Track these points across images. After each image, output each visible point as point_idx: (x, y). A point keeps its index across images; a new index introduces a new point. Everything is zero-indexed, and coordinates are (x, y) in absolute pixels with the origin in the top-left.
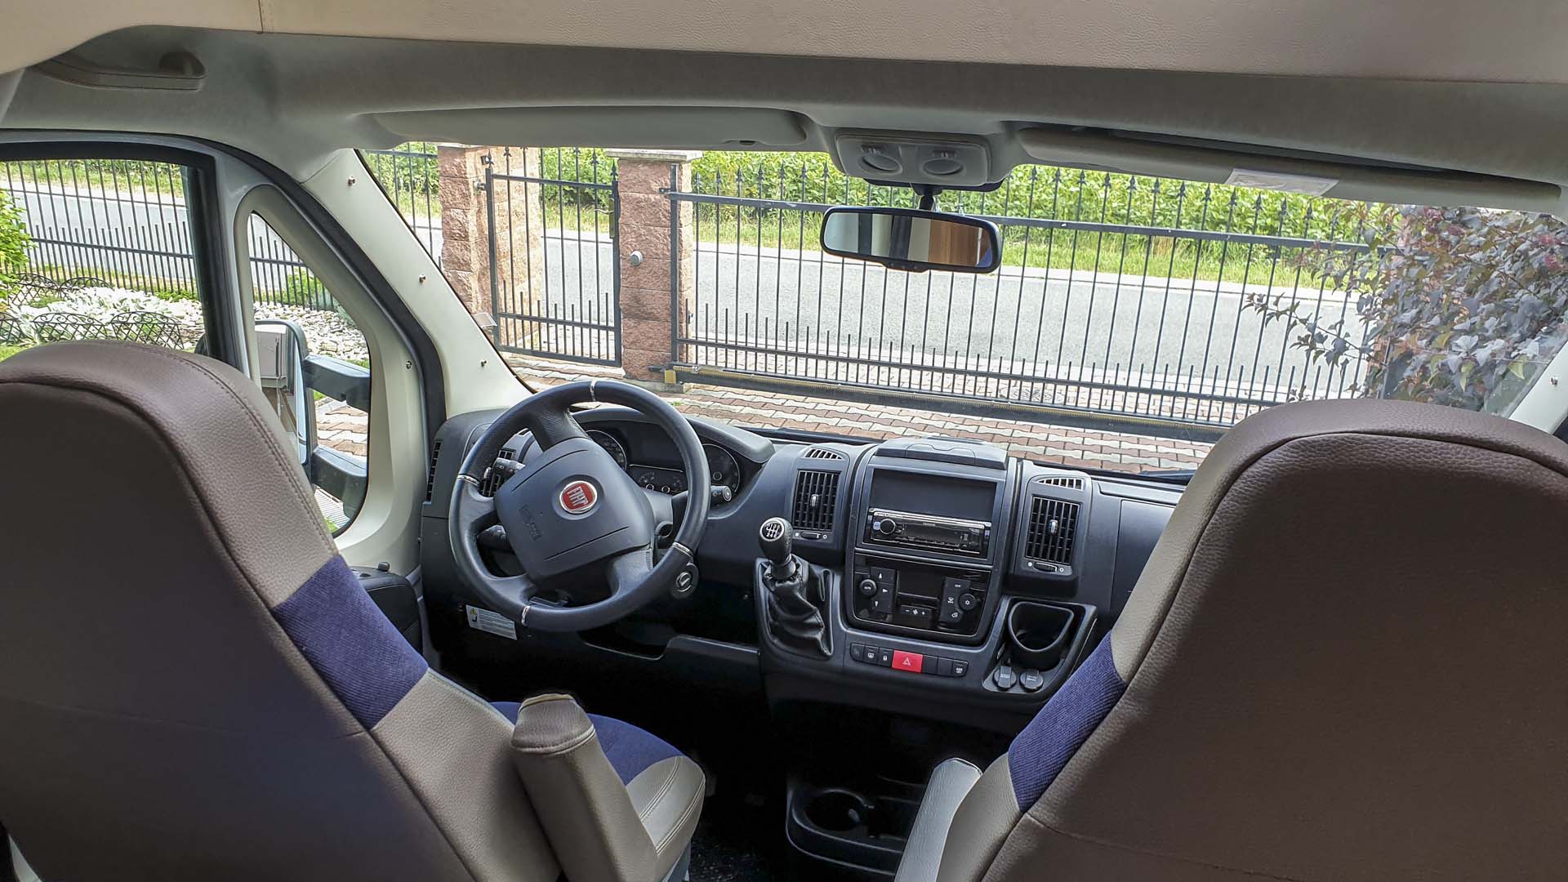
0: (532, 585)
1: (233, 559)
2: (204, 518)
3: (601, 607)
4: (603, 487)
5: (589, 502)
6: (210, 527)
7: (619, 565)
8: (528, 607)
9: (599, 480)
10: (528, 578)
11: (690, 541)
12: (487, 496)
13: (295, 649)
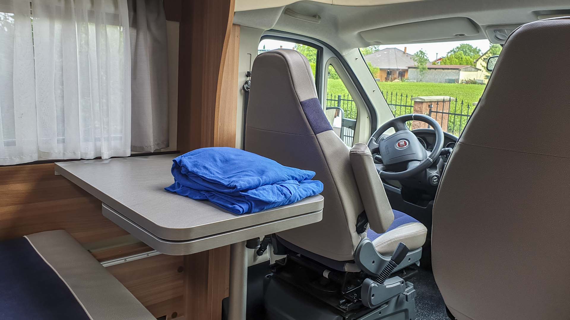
0: (384, 167)
1: (295, 89)
2: (291, 79)
3: (402, 173)
4: (410, 142)
5: (405, 146)
6: (291, 81)
7: (410, 164)
8: (382, 171)
9: (410, 141)
10: (384, 165)
11: (433, 157)
12: (377, 144)
13: (303, 112)
